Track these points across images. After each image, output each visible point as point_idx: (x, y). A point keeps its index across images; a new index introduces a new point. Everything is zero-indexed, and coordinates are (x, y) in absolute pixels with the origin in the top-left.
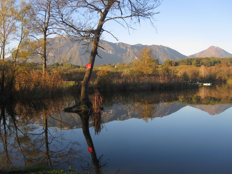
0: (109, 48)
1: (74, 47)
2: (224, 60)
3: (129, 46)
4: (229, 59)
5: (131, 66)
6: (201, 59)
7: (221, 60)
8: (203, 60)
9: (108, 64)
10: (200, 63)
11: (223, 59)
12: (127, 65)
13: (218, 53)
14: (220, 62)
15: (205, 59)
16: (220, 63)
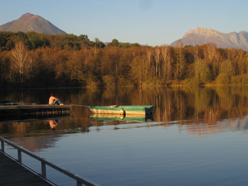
2: (57, 40)
4: (67, 38)
6: (9, 36)
7: (51, 39)
8: (13, 38)
10: (7, 44)
11: (53, 37)
13: (41, 27)
14: (48, 44)
15: (17, 34)
16: (50, 45)
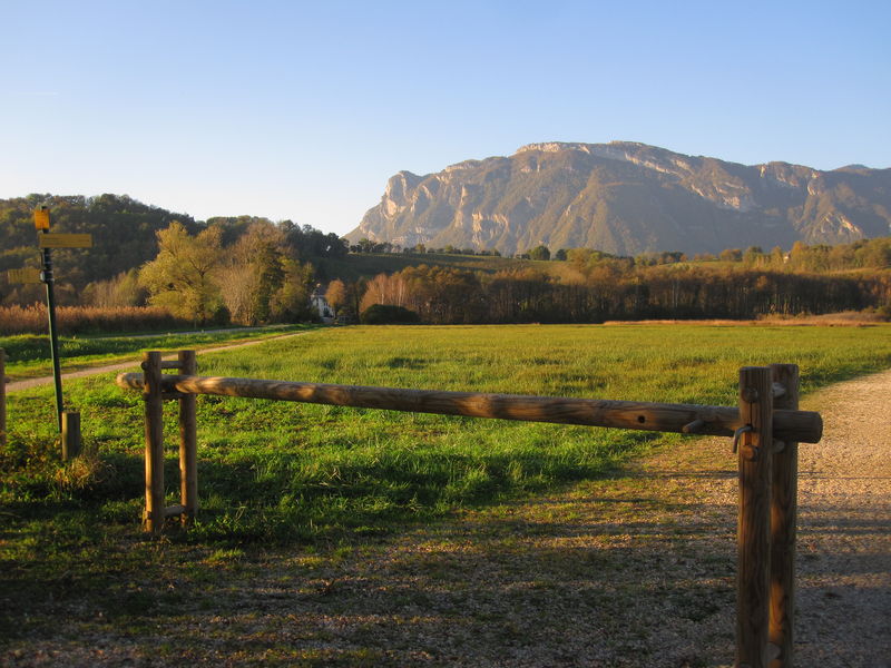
0: (729, 189)
1: (590, 186)
3: (815, 176)
5: (862, 256)
9: (749, 248)
12: (842, 253)
